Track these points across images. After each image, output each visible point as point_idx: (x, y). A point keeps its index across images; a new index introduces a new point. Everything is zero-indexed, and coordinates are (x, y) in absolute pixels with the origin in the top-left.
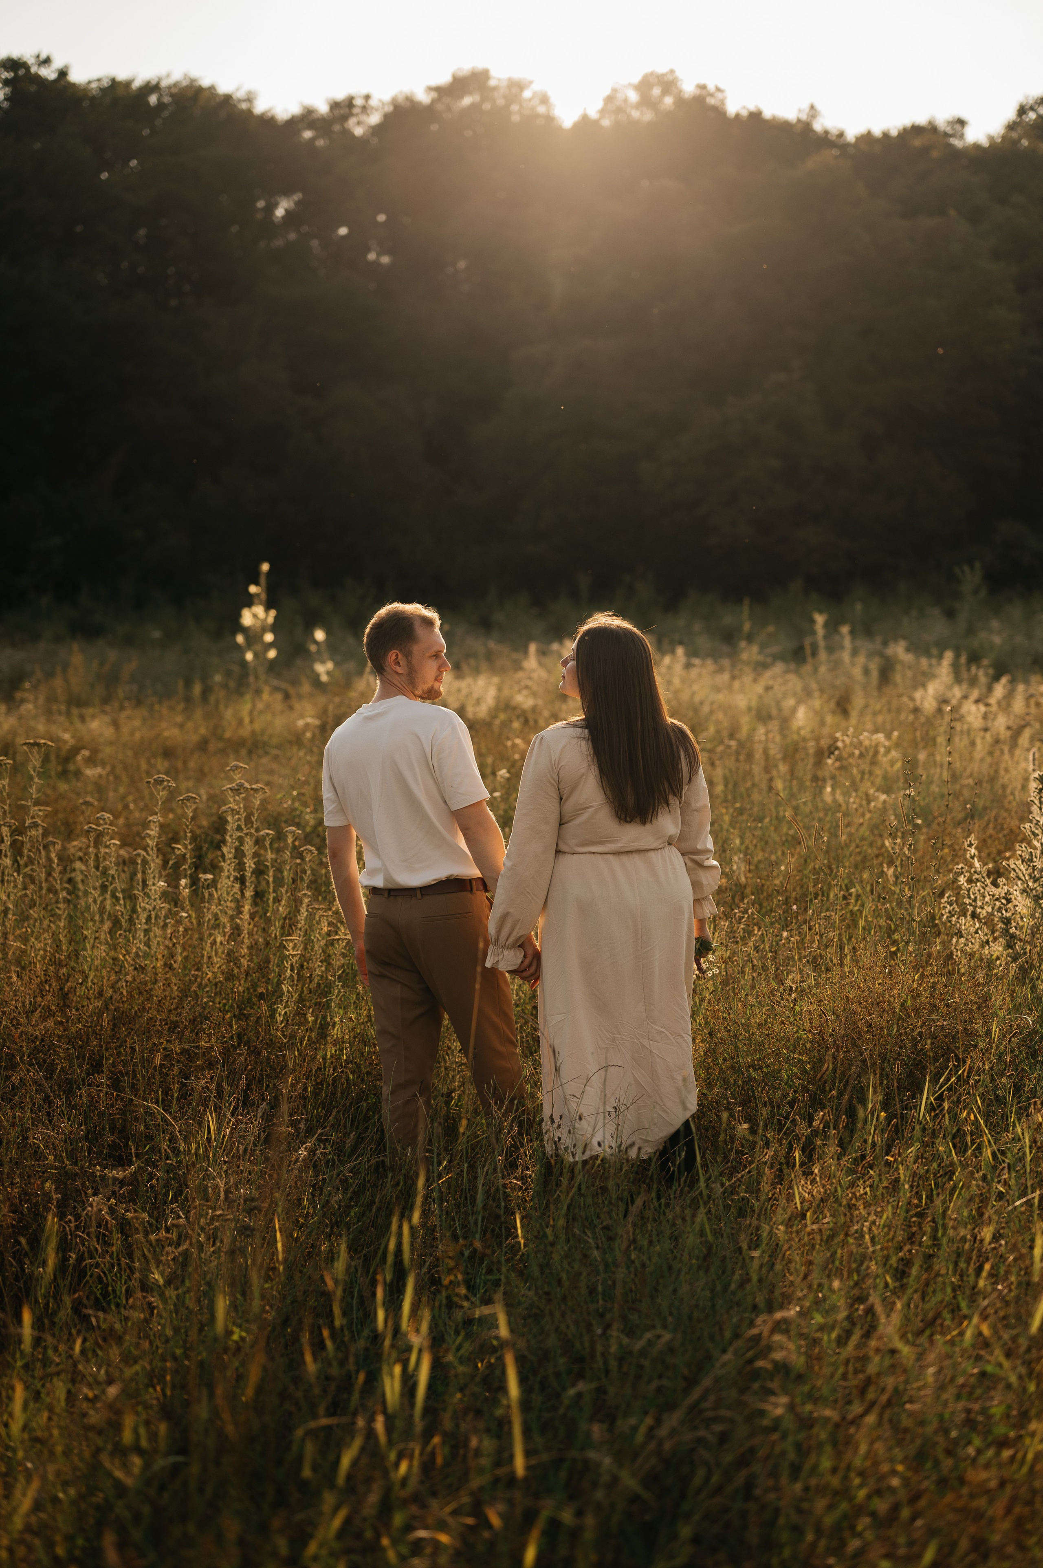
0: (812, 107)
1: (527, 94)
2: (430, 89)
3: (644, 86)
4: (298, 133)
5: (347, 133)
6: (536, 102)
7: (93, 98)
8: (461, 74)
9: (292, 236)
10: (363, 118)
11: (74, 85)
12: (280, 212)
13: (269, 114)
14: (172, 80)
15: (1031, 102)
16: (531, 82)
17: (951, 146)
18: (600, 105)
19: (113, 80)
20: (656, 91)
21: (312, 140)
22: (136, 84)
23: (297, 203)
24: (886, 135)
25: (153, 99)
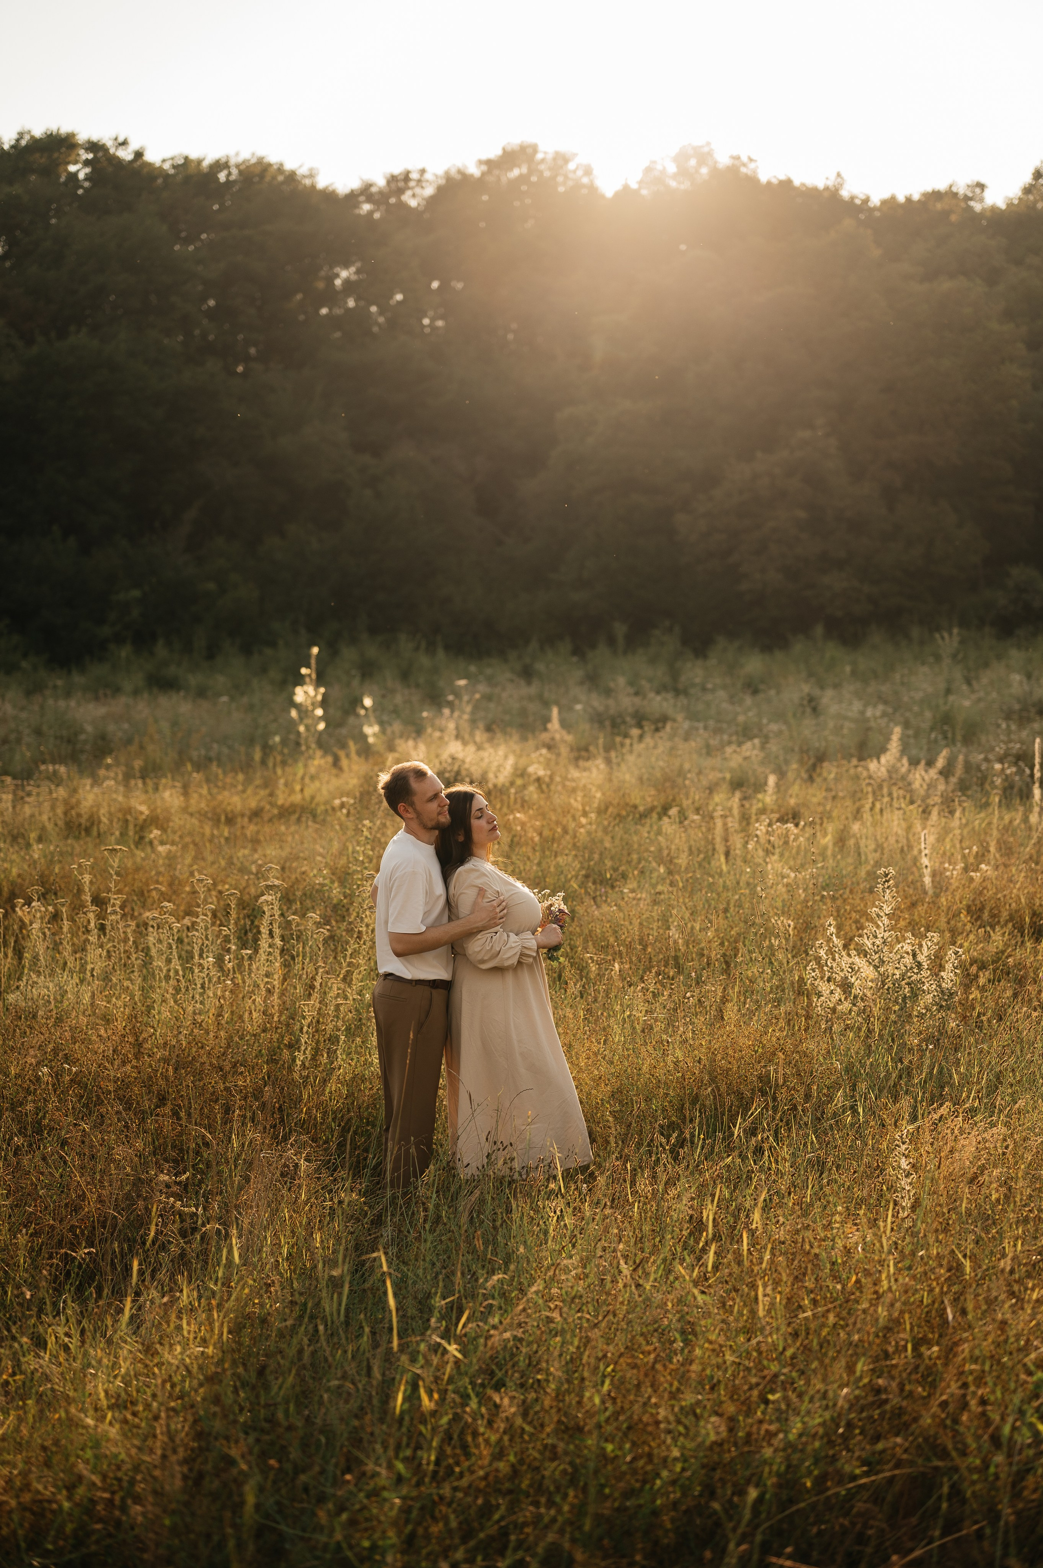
0: (839, 175)
1: (571, 166)
2: (481, 162)
3: (681, 158)
4: (357, 205)
5: (403, 205)
6: (580, 173)
7: (166, 176)
8: (509, 149)
9: (352, 302)
10: (418, 191)
11: (150, 165)
12: (339, 281)
13: (331, 189)
14: (240, 159)
16: (575, 155)
17: (970, 208)
18: (639, 176)
19: (186, 158)
20: (693, 162)
21: (371, 213)
22: (205, 164)
23: (358, 272)
24: (909, 200)
25: (222, 176)
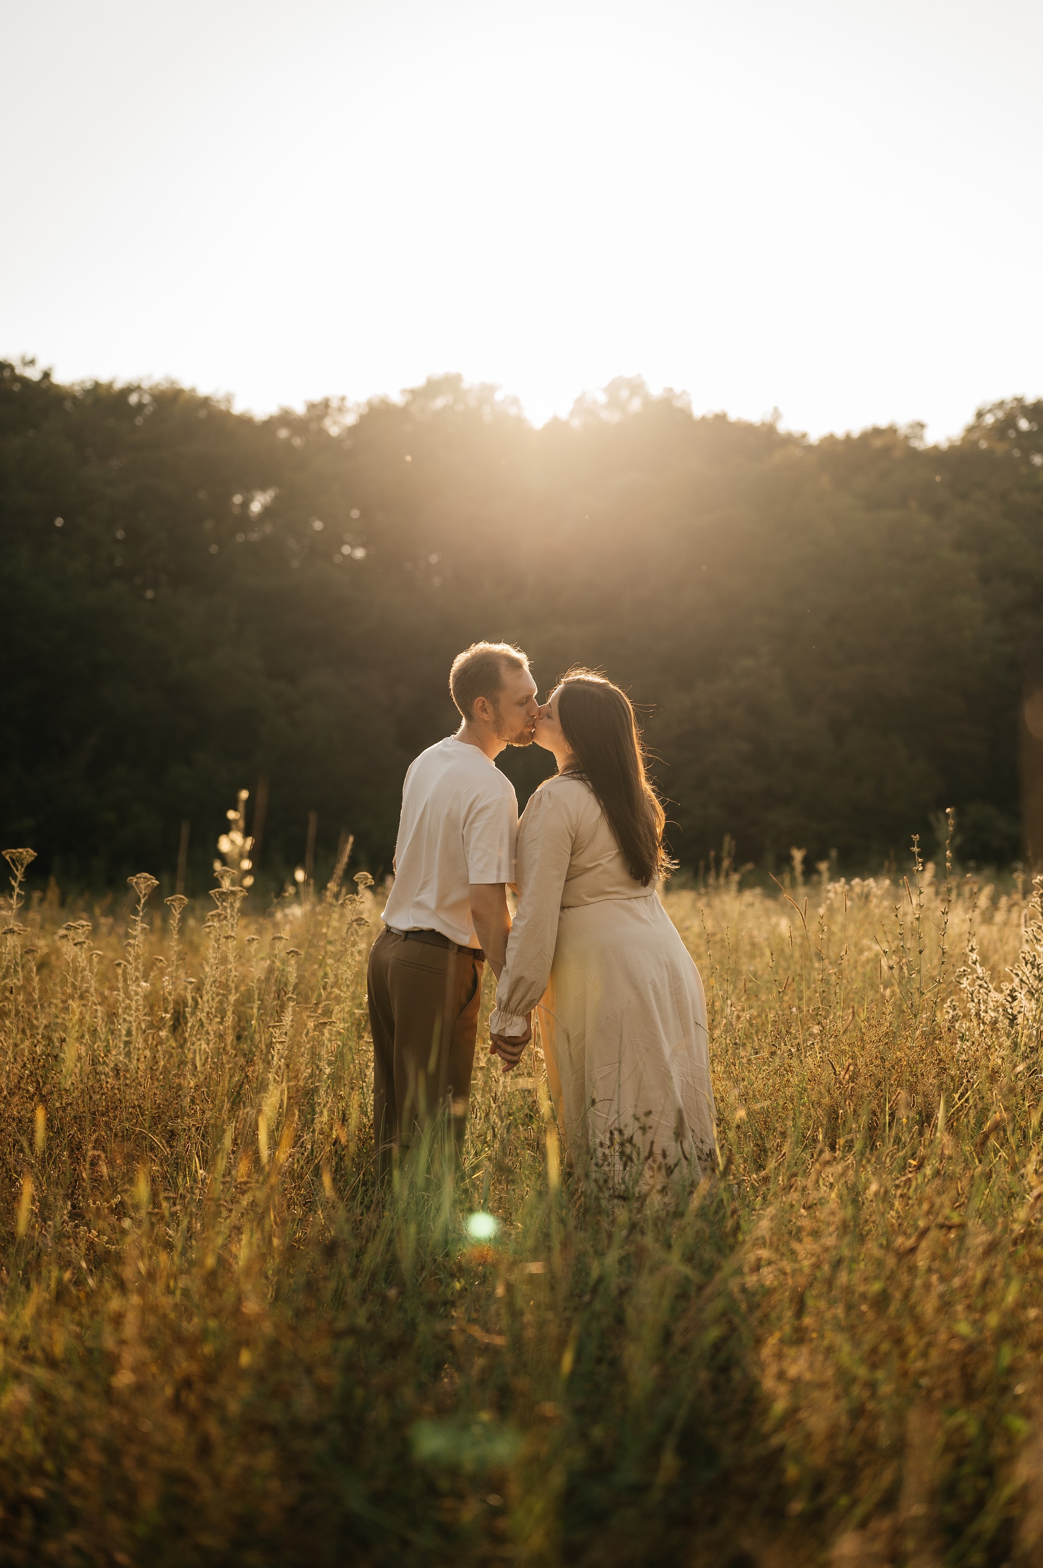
1: (499, 396)
2: (404, 391)
3: (613, 389)
4: (275, 432)
5: (322, 432)
6: (507, 404)
7: (74, 398)
8: (435, 377)
9: (268, 528)
10: (339, 418)
11: (57, 387)
12: (256, 507)
13: (248, 415)
14: (153, 383)
15: (988, 407)
17: (911, 447)
18: (570, 407)
19: (96, 383)
20: (624, 393)
21: (289, 438)
22: (119, 385)
23: (276, 499)
24: (848, 438)
25: (133, 399)
